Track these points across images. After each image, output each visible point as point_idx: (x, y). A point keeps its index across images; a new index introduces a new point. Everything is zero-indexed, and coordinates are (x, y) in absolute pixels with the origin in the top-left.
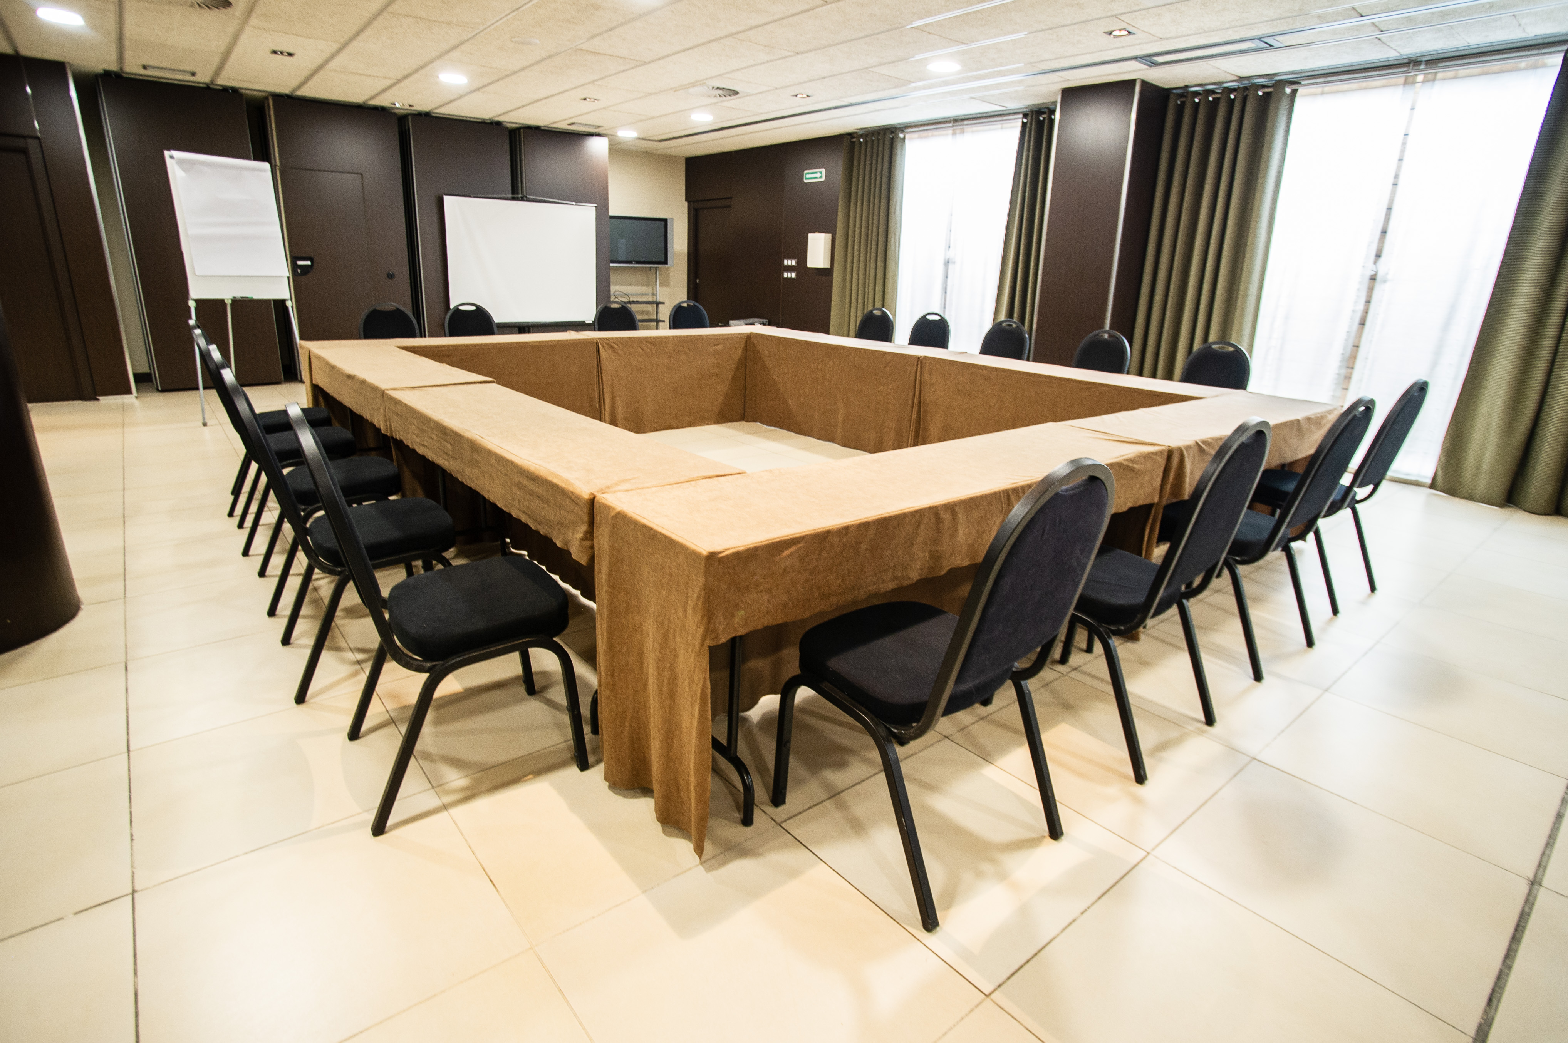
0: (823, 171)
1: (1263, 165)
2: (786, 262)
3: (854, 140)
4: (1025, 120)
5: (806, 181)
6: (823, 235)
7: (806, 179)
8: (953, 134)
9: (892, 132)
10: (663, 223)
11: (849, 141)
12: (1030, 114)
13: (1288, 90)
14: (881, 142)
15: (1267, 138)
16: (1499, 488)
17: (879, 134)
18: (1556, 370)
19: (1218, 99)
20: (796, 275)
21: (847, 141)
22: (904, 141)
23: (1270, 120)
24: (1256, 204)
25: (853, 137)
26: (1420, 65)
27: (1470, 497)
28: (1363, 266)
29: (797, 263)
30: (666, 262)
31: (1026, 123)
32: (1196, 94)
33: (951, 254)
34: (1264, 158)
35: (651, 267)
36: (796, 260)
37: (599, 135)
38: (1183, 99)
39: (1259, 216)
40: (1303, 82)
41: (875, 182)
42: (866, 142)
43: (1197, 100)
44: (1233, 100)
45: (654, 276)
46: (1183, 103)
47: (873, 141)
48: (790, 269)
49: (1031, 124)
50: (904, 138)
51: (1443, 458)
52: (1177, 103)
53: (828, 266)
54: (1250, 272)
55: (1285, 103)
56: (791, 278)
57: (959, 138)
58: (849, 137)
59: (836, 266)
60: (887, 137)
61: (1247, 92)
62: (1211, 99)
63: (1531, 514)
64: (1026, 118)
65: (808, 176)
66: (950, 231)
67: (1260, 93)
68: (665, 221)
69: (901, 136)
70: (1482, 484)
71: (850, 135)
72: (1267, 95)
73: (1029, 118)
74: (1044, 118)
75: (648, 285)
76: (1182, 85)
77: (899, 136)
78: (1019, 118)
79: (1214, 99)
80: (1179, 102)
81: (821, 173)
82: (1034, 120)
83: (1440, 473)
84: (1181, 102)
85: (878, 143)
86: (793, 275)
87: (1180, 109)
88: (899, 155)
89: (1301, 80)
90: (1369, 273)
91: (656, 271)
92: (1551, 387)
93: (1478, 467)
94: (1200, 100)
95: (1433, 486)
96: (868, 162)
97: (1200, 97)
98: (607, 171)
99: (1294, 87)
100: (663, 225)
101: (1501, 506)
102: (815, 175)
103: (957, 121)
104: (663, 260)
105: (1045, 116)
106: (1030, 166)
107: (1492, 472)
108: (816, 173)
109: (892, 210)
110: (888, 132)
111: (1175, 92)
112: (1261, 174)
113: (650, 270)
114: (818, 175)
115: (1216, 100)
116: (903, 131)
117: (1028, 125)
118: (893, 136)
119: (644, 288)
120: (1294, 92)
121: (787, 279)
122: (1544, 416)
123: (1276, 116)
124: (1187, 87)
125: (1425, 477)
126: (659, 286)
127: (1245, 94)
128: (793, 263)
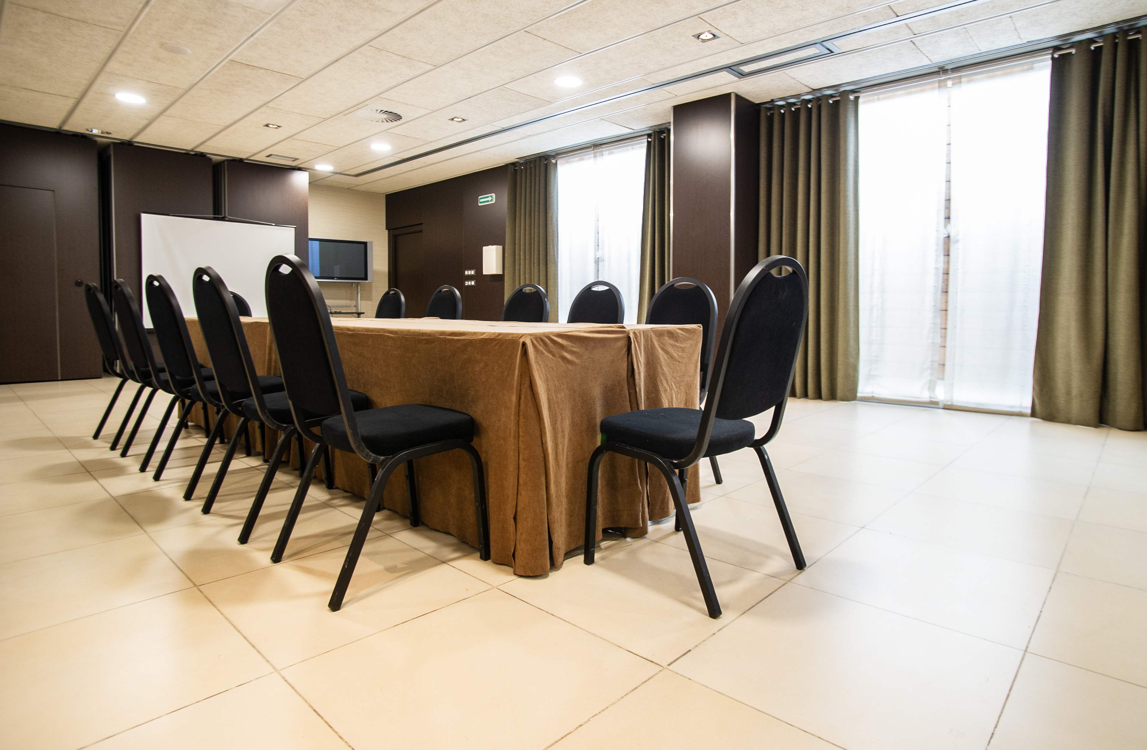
0: (494, 195)
1: (842, 156)
2: (466, 273)
3: (517, 168)
4: (650, 140)
5: (480, 205)
6: (495, 247)
7: (480, 203)
8: (594, 157)
9: (546, 160)
10: (363, 245)
11: (512, 169)
12: (653, 135)
13: (852, 97)
14: (537, 168)
15: (842, 134)
16: (1090, 411)
17: (535, 161)
18: (1110, 301)
19: (799, 109)
20: (476, 283)
21: (511, 169)
22: (557, 165)
23: (841, 120)
24: (842, 186)
25: (516, 166)
26: (947, 72)
27: (1068, 421)
28: (937, 231)
29: (476, 272)
30: (366, 278)
31: (651, 141)
32: (782, 107)
33: (599, 254)
34: (842, 150)
35: (352, 283)
36: (475, 270)
37: (300, 169)
38: (772, 112)
39: (846, 197)
40: (862, 91)
41: (535, 200)
42: (526, 169)
43: (782, 111)
44: (811, 108)
45: (356, 291)
46: (772, 115)
47: (531, 168)
48: (470, 278)
49: (655, 141)
50: (556, 164)
51: (1037, 388)
52: (767, 115)
53: (502, 273)
54: (846, 243)
55: (851, 108)
56: (471, 286)
57: (599, 160)
58: (513, 167)
59: (506, 272)
60: (542, 164)
61: (820, 102)
62: (793, 109)
63: (1125, 431)
64: (650, 138)
65: (481, 200)
66: (598, 233)
67: (831, 102)
68: (365, 244)
69: (554, 161)
70: (1075, 408)
71: (513, 164)
72: (836, 103)
73: (653, 137)
74: (665, 136)
75: (351, 299)
76: (769, 100)
77: (551, 161)
78: (645, 139)
79: (795, 109)
80: (769, 114)
81: (491, 196)
82: (656, 138)
83: (1037, 402)
84: (770, 114)
85: (535, 167)
86: (473, 283)
87: (770, 120)
88: (552, 176)
89: (861, 90)
90: (943, 236)
91: (358, 286)
92: (1110, 316)
93: (1069, 393)
94: (785, 111)
95: (1033, 414)
96: (528, 184)
97: (784, 109)
98: (307, 201)
99: (856, 95)
100: (363, 247)
101: (1096, 426)
102: (487, 199)
103: (597, 146)
104: (363, 277)
105: (665, 135)
106: (656, 175)
107: (1081, 395)
108: (488, 197)
109: (549, 222)
110: (542, 159)
111: (764, 106)
112: (842, 163)
113: (352, 285)
114: (490, 199)
115: (798, 110)
116: (555, 157)
117: (652, 143)
118: (547, 162)
119: (349, 301)
120: (857, 98)
121: (468, 286)
122: (1111, 343)
123: (846, 117)
124: (772, 101)
125: (1027, 408)
126: (361, 300)
127: (819, 103)
128: (472, 272)
